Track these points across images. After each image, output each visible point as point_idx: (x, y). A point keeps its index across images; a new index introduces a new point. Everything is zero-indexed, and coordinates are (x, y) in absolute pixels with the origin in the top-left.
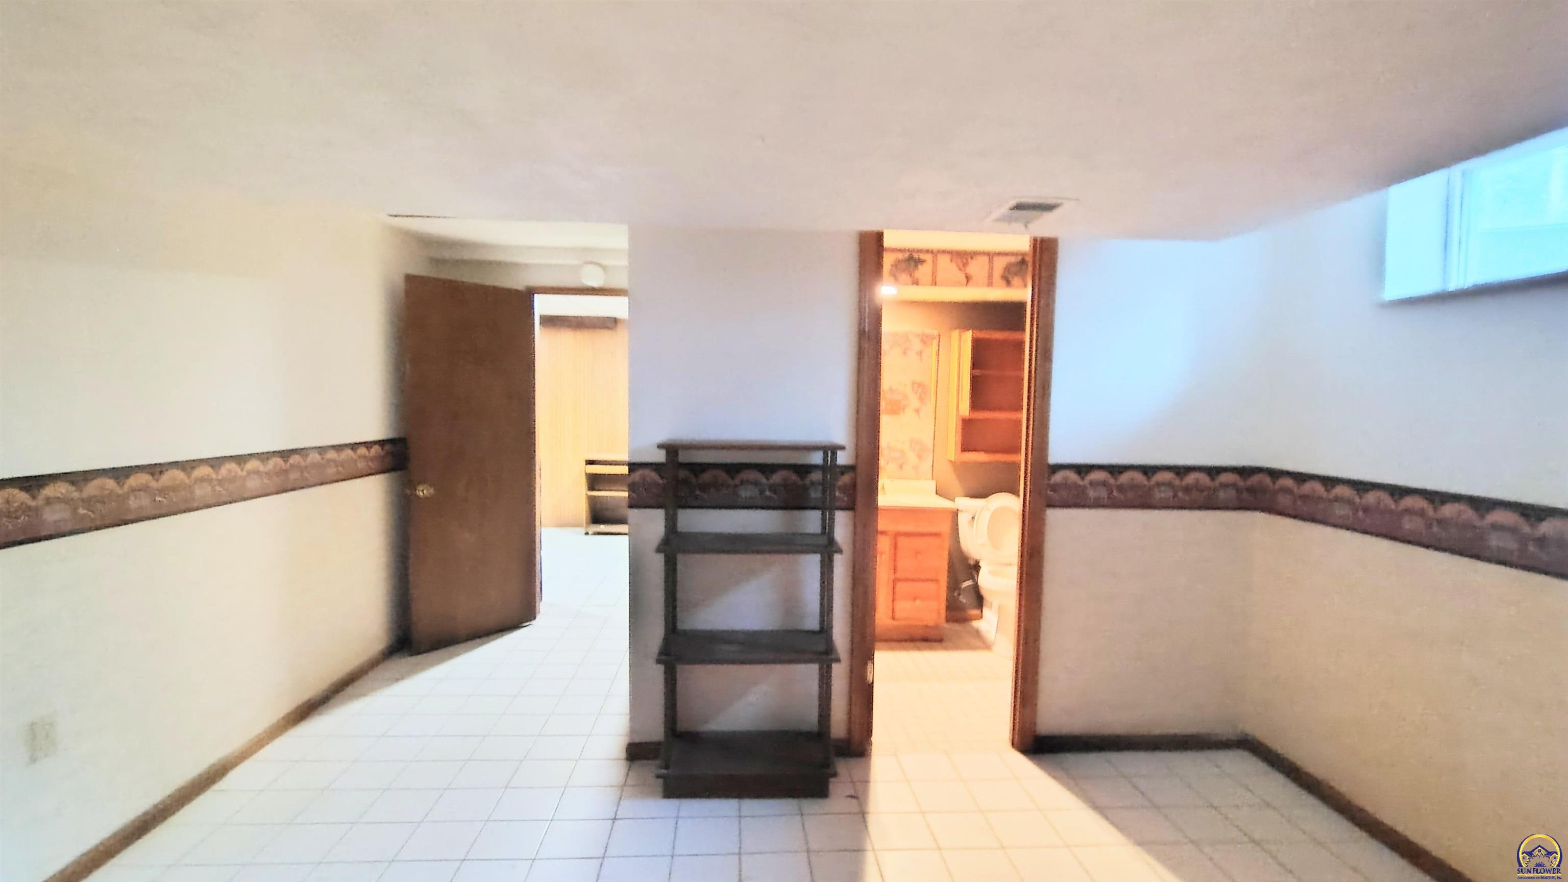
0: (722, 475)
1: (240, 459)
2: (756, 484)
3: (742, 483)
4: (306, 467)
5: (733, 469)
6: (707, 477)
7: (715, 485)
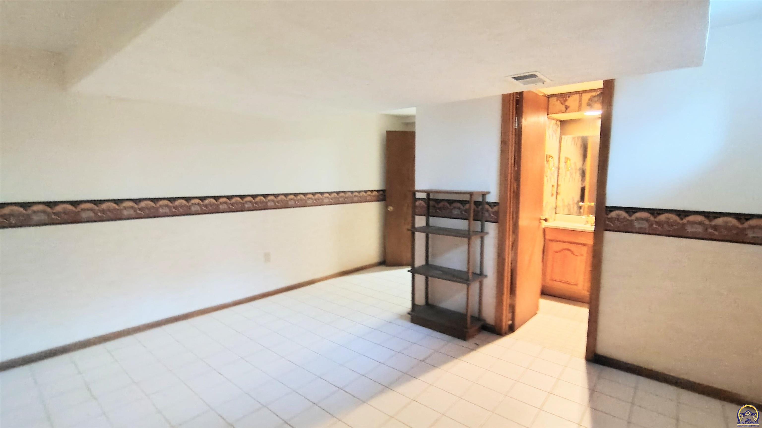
0: (447, 204)
1: (322, 193)
2: (459, 208)
3: (454, 208)
4: (346, 197)
5: (451, 202)
6: (441, 205)
7: (444, 208)
